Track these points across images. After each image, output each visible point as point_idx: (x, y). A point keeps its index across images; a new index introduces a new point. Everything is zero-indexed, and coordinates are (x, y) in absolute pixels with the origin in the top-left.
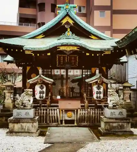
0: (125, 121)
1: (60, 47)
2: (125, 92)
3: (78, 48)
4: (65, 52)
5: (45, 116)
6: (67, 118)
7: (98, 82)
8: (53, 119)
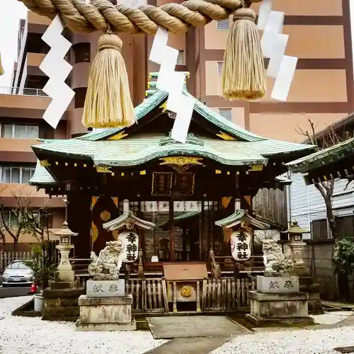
0: (297, 298)
1: (166, 159)
2: (292, 244)
3: (199, 161)
4: (174, 168)
5: (138, 295)
6: (182, 299)
7: (242, 226)
8: (155, 300)
